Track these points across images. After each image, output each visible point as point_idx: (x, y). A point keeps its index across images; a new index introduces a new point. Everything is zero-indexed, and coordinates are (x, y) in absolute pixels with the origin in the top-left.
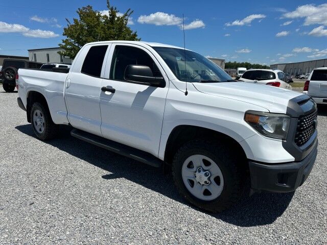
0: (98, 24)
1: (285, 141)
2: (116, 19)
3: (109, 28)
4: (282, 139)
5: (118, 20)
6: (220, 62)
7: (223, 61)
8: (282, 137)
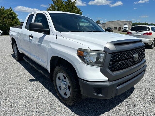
0: (62, 6)
1: (102, 68)
2: (71, 3)
3: (67, 7)
4: (100, 67)
5: (71, 4)
6: (129, 23)
7: (130, 22)
8: (101, 65)
